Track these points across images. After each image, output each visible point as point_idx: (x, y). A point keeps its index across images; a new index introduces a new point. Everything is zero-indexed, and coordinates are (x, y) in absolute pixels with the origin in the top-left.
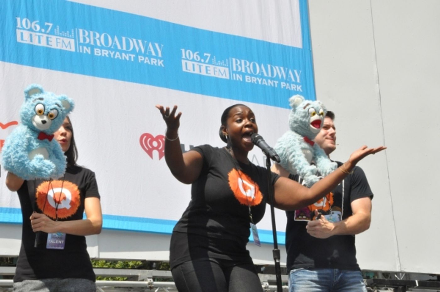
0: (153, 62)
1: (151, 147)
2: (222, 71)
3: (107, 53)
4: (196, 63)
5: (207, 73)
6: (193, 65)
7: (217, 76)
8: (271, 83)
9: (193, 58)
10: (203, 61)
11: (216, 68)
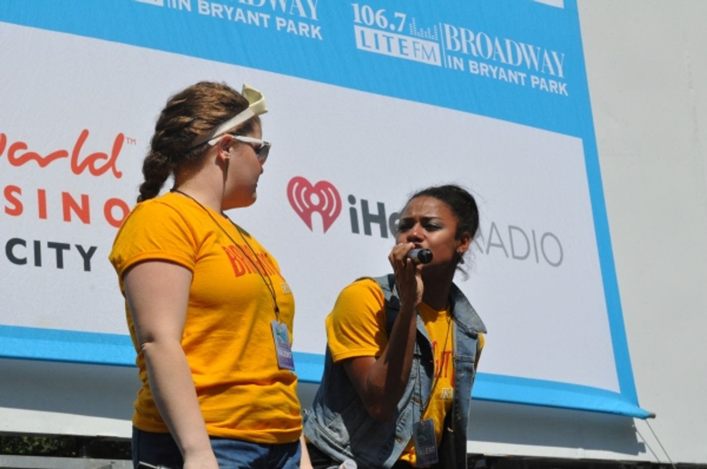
0: (303, 30)
1: (307, 206)
2: (428, 50)
3: (221, 10)
4: (380, 33)
5: (402, 52)
6: (376, 36)
7: (419, 59)
8: (513, 76)
9: (375, 23)
10: (392, 27)
11: (418, 43)
